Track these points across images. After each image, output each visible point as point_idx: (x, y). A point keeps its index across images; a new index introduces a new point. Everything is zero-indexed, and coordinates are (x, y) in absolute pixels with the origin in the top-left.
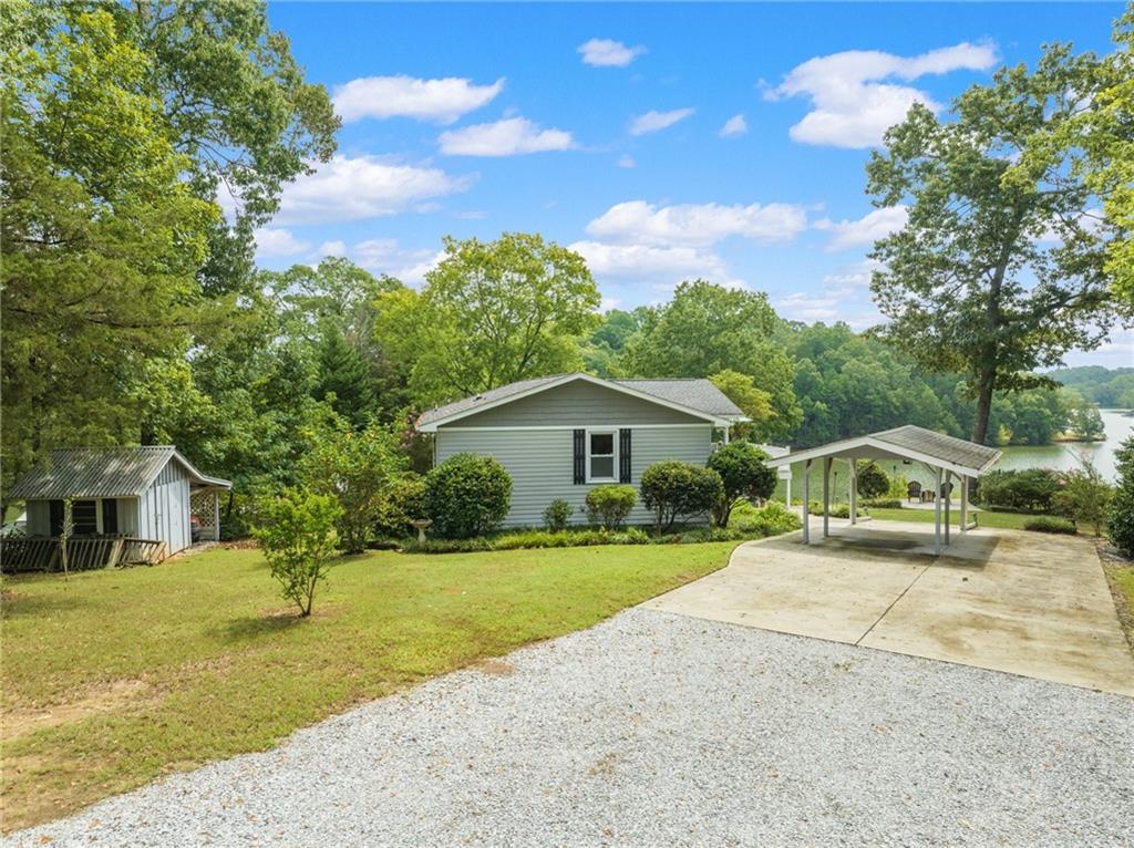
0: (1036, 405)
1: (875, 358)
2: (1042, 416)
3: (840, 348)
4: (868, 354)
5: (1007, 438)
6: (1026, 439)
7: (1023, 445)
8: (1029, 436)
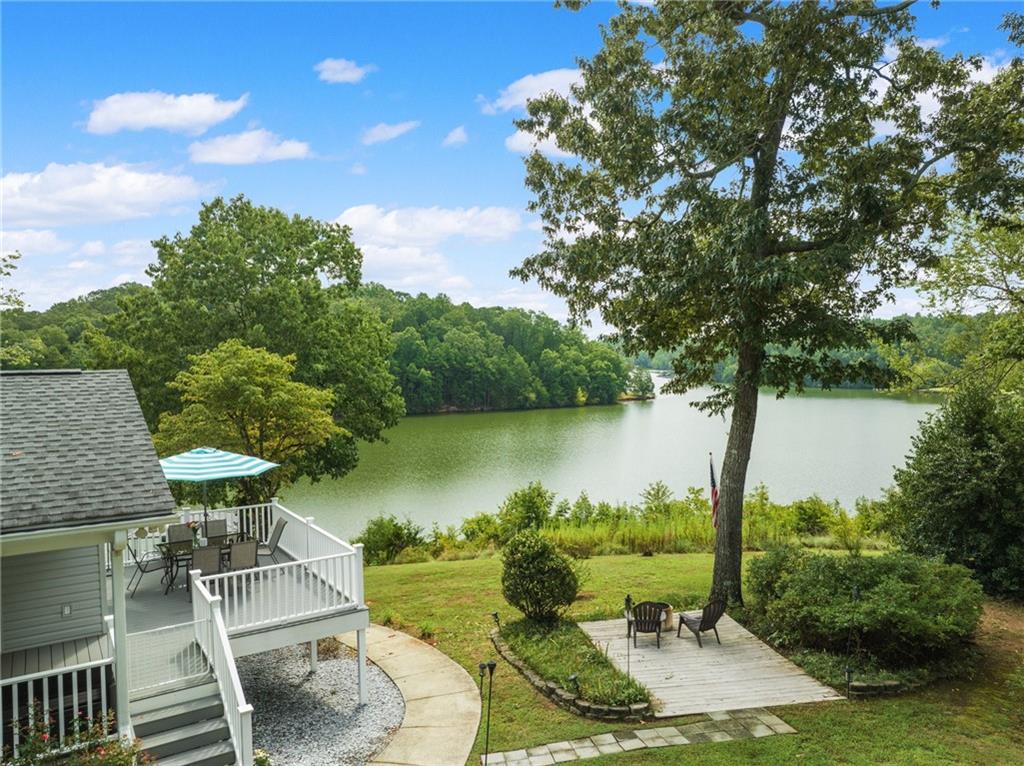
0: (605, 370)
1: (473, 328)
2: (609, 379)
3: (442, 318)
4: (466, 324)
5: (584, 399)
6: (598, 399)
7: (596, 404)
8: (600, 396)
